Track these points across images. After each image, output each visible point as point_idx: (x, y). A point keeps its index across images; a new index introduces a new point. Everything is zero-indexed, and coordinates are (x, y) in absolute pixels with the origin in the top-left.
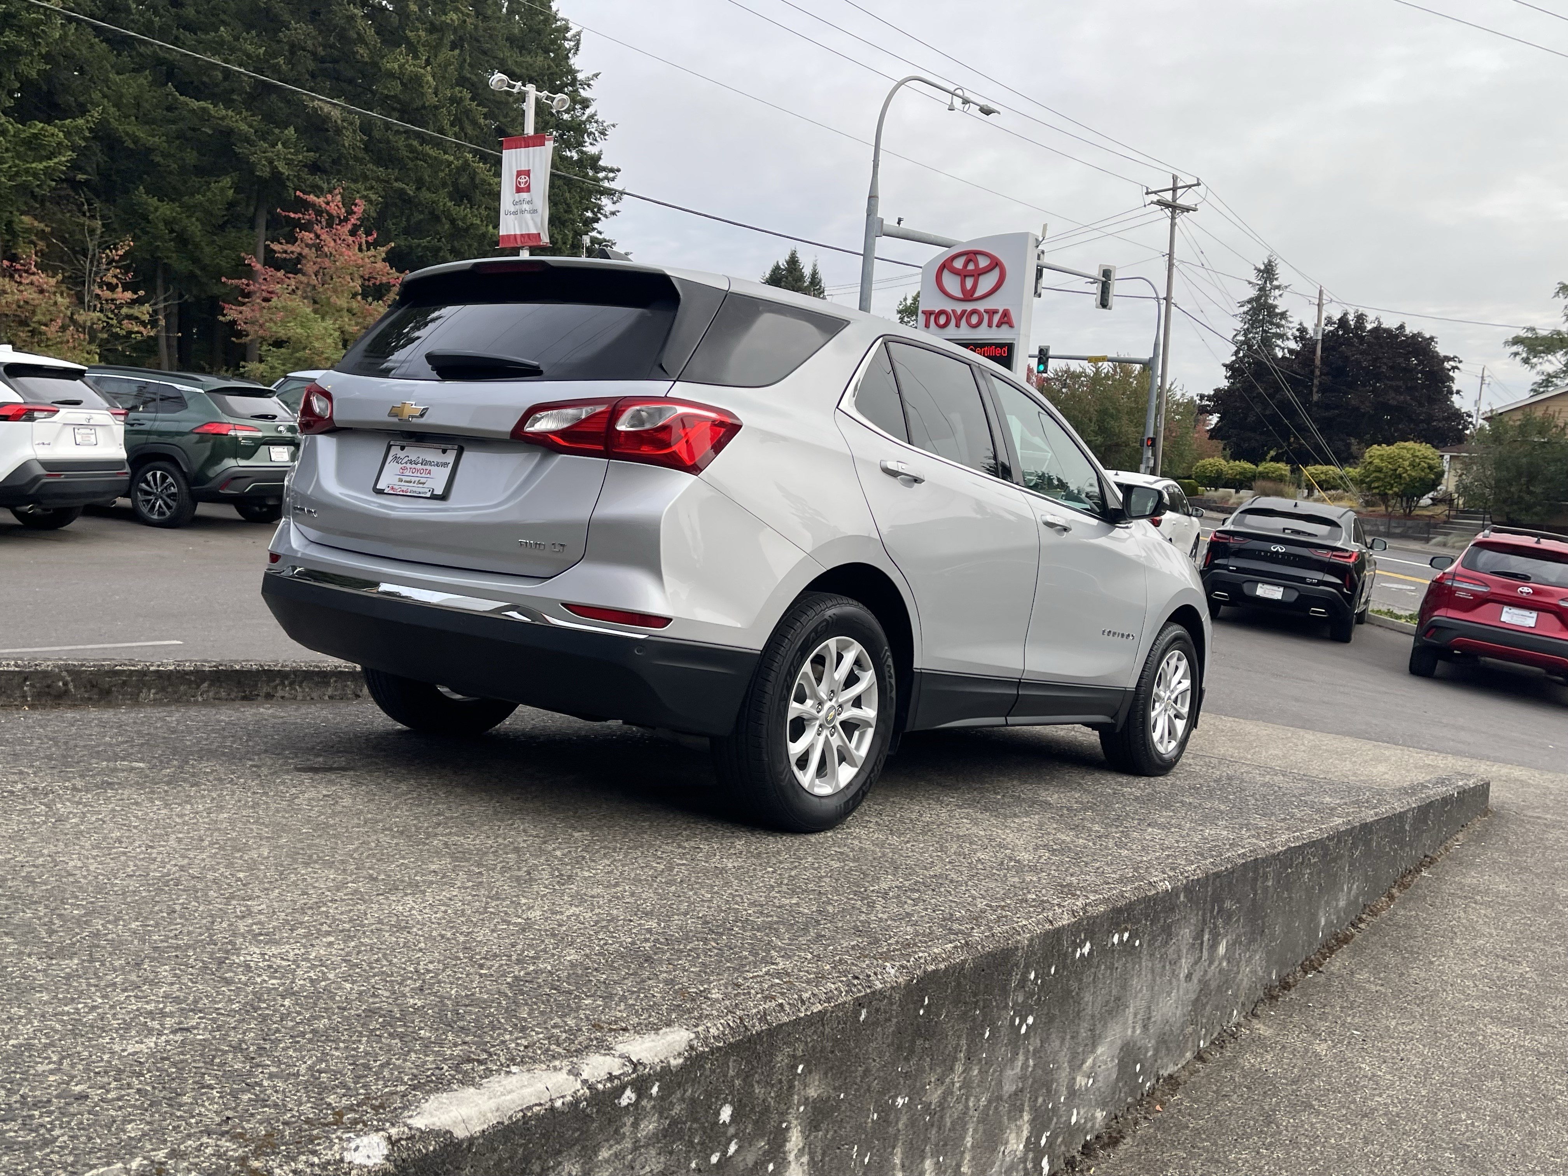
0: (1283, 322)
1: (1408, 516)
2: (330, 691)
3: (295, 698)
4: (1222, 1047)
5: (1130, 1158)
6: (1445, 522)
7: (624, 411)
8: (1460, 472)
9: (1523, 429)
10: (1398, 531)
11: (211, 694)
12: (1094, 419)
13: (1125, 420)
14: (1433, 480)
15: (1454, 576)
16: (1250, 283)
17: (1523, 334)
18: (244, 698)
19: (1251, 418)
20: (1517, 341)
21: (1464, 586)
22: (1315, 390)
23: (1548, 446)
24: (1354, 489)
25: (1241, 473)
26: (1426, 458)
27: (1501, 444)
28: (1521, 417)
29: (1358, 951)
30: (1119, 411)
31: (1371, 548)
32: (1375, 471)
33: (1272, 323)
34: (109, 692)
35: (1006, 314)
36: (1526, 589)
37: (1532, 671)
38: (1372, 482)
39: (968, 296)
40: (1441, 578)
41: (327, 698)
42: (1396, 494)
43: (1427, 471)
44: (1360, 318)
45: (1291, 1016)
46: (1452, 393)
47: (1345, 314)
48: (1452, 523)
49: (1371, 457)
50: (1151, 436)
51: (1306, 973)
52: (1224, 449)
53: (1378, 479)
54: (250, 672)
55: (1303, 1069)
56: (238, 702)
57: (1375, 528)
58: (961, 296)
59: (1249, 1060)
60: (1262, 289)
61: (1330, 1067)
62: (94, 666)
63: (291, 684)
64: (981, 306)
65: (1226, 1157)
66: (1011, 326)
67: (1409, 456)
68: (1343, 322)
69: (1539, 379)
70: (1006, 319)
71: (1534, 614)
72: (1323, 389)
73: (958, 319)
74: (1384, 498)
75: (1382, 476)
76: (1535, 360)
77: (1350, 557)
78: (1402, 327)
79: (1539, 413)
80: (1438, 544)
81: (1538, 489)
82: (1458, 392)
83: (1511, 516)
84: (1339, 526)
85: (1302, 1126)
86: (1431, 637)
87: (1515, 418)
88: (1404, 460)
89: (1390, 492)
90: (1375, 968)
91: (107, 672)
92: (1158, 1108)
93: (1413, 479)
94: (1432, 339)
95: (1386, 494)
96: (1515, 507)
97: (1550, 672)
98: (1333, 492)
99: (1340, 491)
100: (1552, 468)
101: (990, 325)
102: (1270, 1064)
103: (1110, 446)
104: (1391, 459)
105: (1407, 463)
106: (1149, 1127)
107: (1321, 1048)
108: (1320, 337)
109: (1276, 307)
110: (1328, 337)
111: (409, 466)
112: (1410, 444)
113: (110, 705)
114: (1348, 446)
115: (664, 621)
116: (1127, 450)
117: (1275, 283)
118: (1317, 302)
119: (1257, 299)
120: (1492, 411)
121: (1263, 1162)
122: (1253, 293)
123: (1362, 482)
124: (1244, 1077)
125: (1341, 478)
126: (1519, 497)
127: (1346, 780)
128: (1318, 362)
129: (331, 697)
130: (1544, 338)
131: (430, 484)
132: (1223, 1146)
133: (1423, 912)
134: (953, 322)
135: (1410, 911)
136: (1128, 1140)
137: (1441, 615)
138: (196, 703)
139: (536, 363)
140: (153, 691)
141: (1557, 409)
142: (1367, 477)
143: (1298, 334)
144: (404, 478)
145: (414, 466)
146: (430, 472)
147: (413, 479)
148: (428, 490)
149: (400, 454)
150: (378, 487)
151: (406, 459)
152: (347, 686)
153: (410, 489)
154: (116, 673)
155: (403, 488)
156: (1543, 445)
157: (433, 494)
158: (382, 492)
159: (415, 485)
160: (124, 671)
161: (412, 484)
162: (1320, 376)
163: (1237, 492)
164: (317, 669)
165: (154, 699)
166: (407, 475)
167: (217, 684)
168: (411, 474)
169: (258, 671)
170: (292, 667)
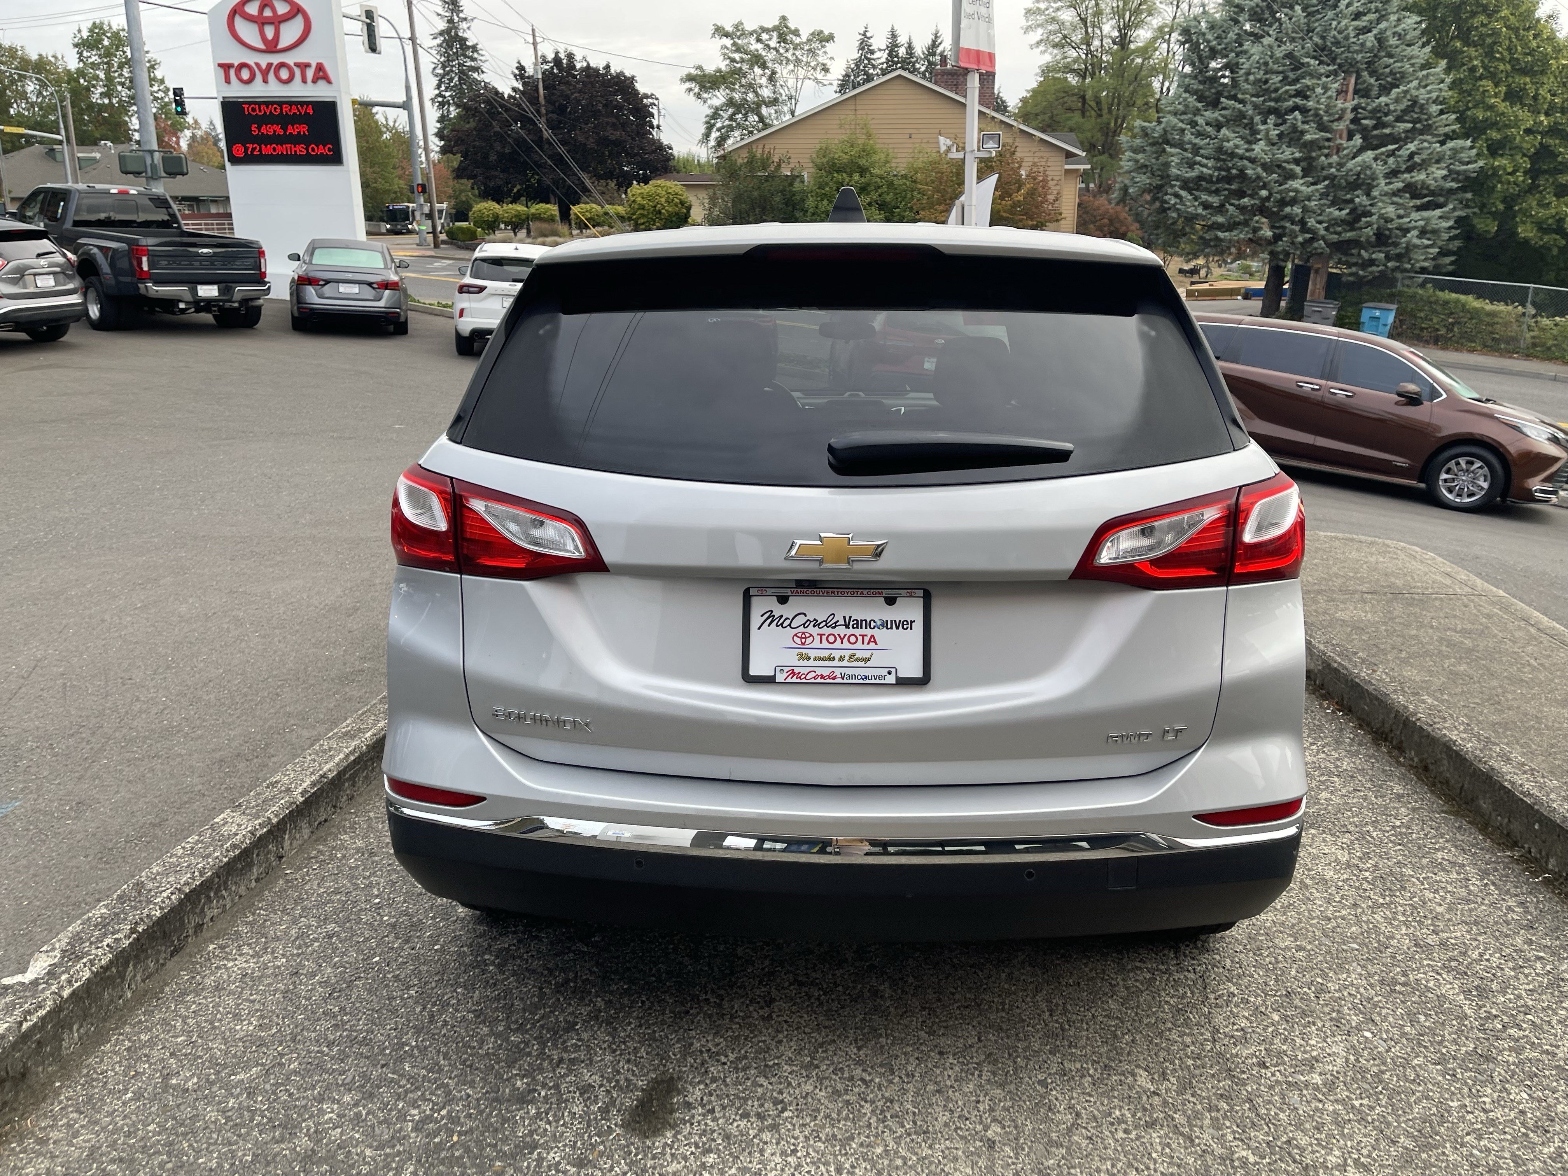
0: (476, 55)
2: (255, 872)
3: (224, 911)
8: (706, 206)
9: (749, 165)
11: (139, 977)
16: (438, 15)
17: (693, 72)
18: (175, 952)
19: (493, 157)
20: (690, 78)
22: (544, 127)
23: (770, 179)
25: (516, 216)
26: (675, 193)
27: (736, 180)
32: (639, 209)
33: (466, 56)
34: (24, 1075)
35: (320, 68)
38: (638, 218)
39: (271, 47)
41: (253, 884)
44: (570, 56)
47: (557, 53)
49: (633, 195)
50: (420, 182)
52: (473, 188)
53: (643, 216)
54: (172, 910)
56: (169, 964)
58: (262, 46)
60: (450, 21)
63: (217, 893)
64: (290, 59)
66: (329, 82)
67: (664, 193)
68: (557, 61)
69: (710, 112)
70: (321, 74)
72: (551, 127)
73: (265, 74)
75: (645, 213)
76: (705, 95)
78: (608, 67)
82: (658, 127)
87: (743, 155)
88: (660, 195)
91: (14, 1045)
93: (670, 215)
94: (633, 78)
101: (304, 81)
104: (650, 197)
105: (663, 200)
108: (540, 76)
109: (466, 39)
110: (548, 76)
111: (812, 630)
113: (36, 1096)
117: (461, 15)
118: (531, 41)
119: (447, 32)
122: (442, 25)
125: (606, 215)
128: (542, 100)
129: (258, 881)
130: (710, 76)
131: (881, 660)
134: (259, 77)
142: (634, 214)
143: (517, 72)
144: (813, 654)
145: (827, 631)
146: (873, 639)
147: (837, 654)
148: (884, 672)
149: (779, 610)
150: (752, 672)
151: (801, 620)
152: (269, 852)
153: (838, 672)
154: (25, 1037)
155: (820, 671)
156: (767, 179)
157: (897, 678)
158: (768, 681)
159: (845, 663)
160: (35, 1025)
161: (836, 663)
162: (547, 114)
163: (515, 234)
164: (237, 852)
165: (80, 1039)
166: (817, 648)
167: (143, 956)
168: (825, 644)
169: (181, 902)
170: (212, 867)
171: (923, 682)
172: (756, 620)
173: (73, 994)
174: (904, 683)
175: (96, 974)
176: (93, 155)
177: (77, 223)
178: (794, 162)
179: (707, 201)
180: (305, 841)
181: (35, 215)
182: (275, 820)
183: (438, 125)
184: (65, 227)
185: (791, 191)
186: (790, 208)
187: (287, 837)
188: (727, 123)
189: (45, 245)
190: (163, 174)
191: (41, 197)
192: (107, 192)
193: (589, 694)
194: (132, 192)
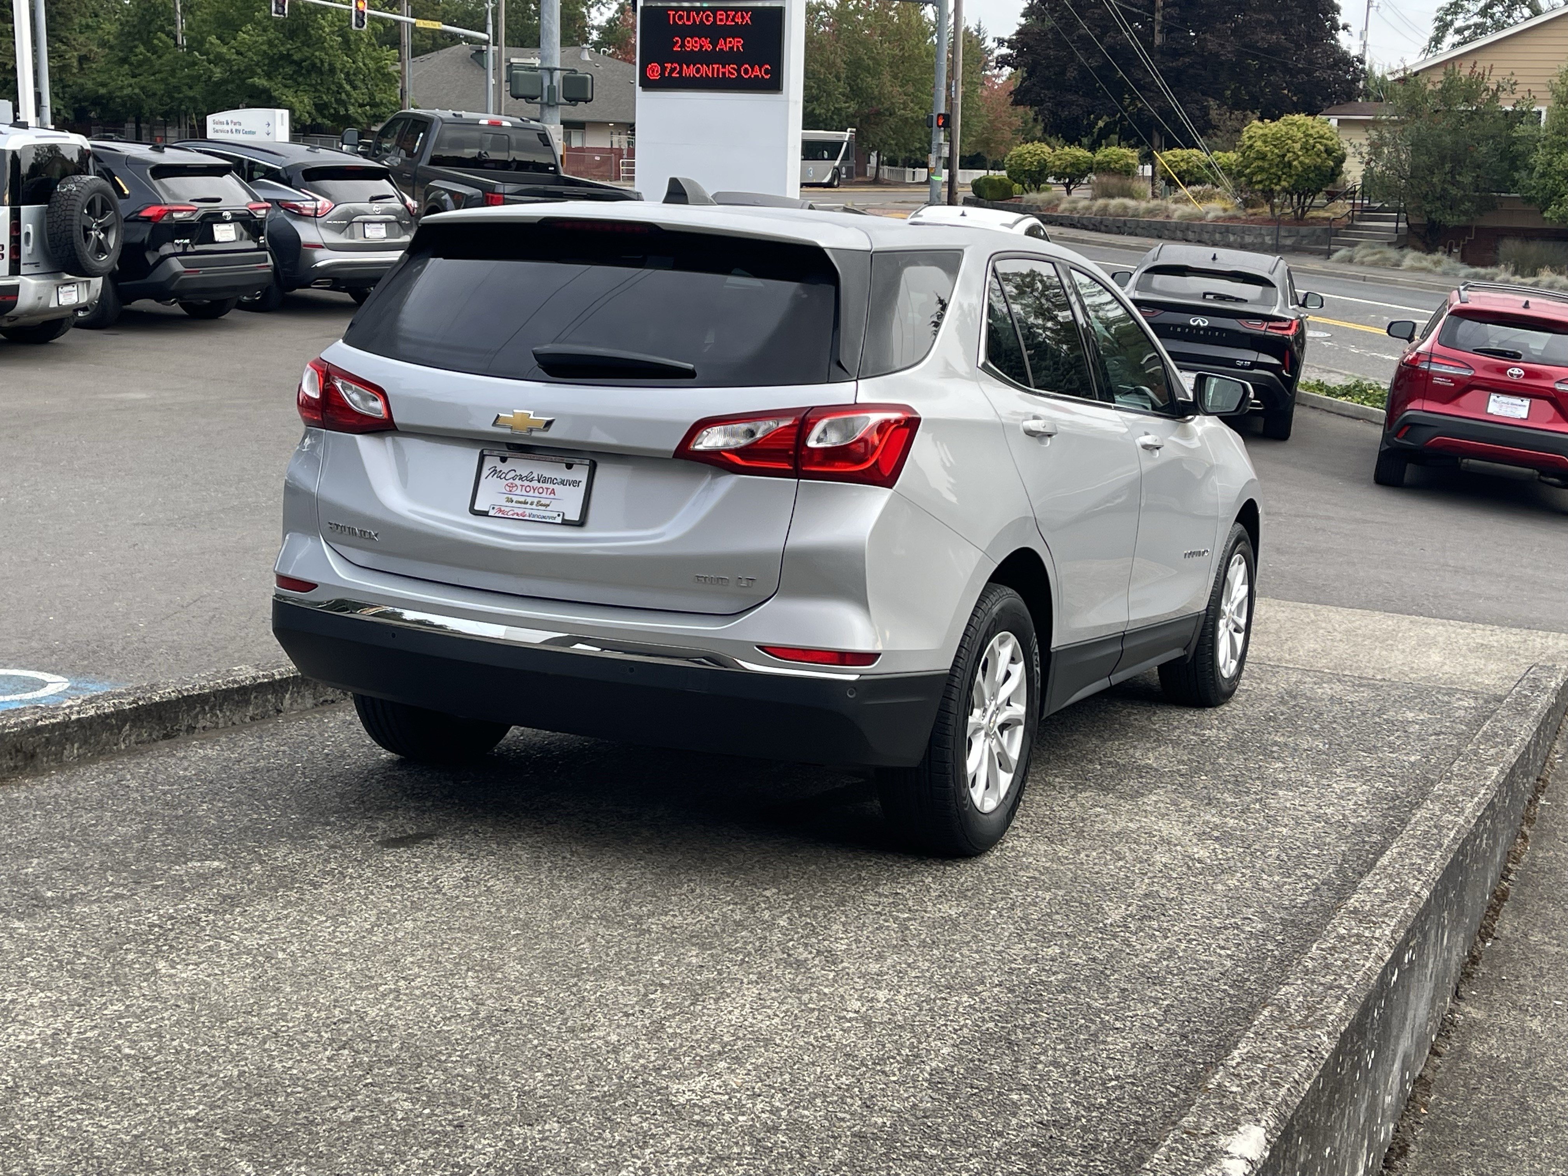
1: (1300, 220)
2: (251, 711)
3: (216, 727)
4: (1448, 1038)
5: (1424, 1166)
6: (1348, 227)
7: (814, 424)
8: (1367, 157)
9: (1446, 93)
10: (1289, 242)
11: (133, 738)
12: (843, 76)
13: (887, 77)
14: (1332, 169)
15: (1430, 356)
18: (166, 737)
19: (1072, 73)
21: (1444, 369)
22: (1157, 28)
23: (1477, 117)
24: (1227, 182)
25: (1072, 165)
26: (1322, 137)
27: (1418, 117)
28: (1442, 78)
29: (1519, 909)
30: (877, 63)
31: (1304, 305)
32: (1256, 159)
34: (33, 756)
36: (1516, 371)
37: (1522, 473)
38: (1253, 174)
40: (1415, 360)
41: (248, 720)
42: (1284, 190)
43: (1324, 155)
45: (1491, 994)
46: (1337, 29)
48: (1357, 228)
49: (1250, 138)
50: (943, 111)
51: (1485, 942)
53: (1261, 169)
54: (169, 702)
55: (1529, 1050)
56: (160, 743)
57: (1259, 240)
59: (1476, 1048)
61: (1552, 1043)
62: (16, 725)
63: (212, 709)
65: (1505, 1150)
67: (1300, 135)
71: (1527, 402)
72: (1168, 30)
74: (1269, 195)
75: (1266, 165)
77: (1289, 328)
79: (1465, 72)
80: (1342, 261)
81: (1467, 179)
82: (1345, 27)
83: (1433, 216)
84: (1274, 286)
85: (1555, 1110)
86: (1403, 438)
87: (1436, 79)
88: (1294, 142)
89: (1278, 188)
90: (1544, 926)
91: (30, 731)
92: (1423, 1111)
93: (1306, 169)
95: (1272, 190)
96: (1438, 204)
97: (1542, 473)
98: (1198, 188)
99: (1208, 186)
100: (1484, 149)
102: (1498, 1049)
103: (868, 116)
104: (1277, 140)
105: (1298, 146)
106: (1425, 1131)
107: (1535, 1024)
111: (518, 482)
112: (1297, 118)
113: (38, 772)
114: (1205, 110)
115: (869, 658)
116: (892, 121)
120: (1405, 70)
121: (1539, 1150)
123: (1240, 174)
124: (1482, 1066)
125: (1209, 166)
126: (1444, 189)
127: (1407, 680)
129: (252, 719)
131: (555, 506)
132: (1497, 1140)
133: (1559, 850)
135: (1548, 851)
136: (1413, 1147)
137: (1416, 408)
138: (120, 753)
139: (691, 366)
140: (76, 745)
141: (1488, 65)
142: (1247, 167)
144: (515, 498)
145: (526, 483)
146: (553, 492)
147: (529, 500)
148: (555, 514)
149: (501, 466)
150: (476, 508)
151: (512, 474)
152: (267, 700)
153: (527, 512)
154: (39, 730)
155: (516, 511)
156: (1471, 116)
157: (563, 519)
158: (485, 514)
159: (534, 506)
160: (47, 725)
161: (528, 506)
162: (1163, 8)
163: (1069, 192)
164: (236, 686)
165: (79, 756)
166: (519, 494)
167: (139, 724)
168: (524, 493)
169: (178, 699)
170: (210, 688)
171: (581, 523)
172: (485, 472)
173: (79, 720)
174: (566, 523)
175: (99, 716)
176: (532, 60)
177: (436, 161)
178: (1520, 92)
179: (1365, 149)
180: (307, 709)
181: (392, 148)
182: (277, 677)
183: (1023, 21)
184: (420, 164)
185: (1509, 137)
186: (1506, 165)
187: (287, 696)
188: (1477, 19)
189: (384, 186)
190: (563, 100)
191: (398, 128)
192: (476, 123)
193: (378, 514)
194: (506, 124)
